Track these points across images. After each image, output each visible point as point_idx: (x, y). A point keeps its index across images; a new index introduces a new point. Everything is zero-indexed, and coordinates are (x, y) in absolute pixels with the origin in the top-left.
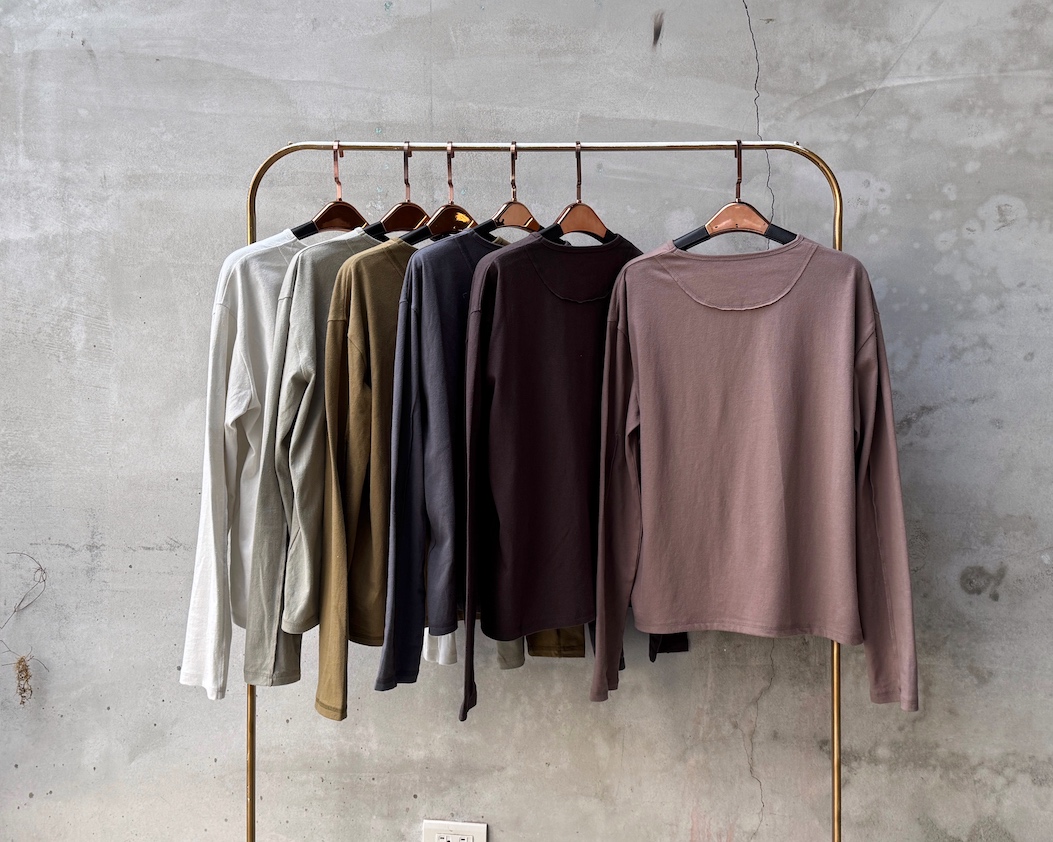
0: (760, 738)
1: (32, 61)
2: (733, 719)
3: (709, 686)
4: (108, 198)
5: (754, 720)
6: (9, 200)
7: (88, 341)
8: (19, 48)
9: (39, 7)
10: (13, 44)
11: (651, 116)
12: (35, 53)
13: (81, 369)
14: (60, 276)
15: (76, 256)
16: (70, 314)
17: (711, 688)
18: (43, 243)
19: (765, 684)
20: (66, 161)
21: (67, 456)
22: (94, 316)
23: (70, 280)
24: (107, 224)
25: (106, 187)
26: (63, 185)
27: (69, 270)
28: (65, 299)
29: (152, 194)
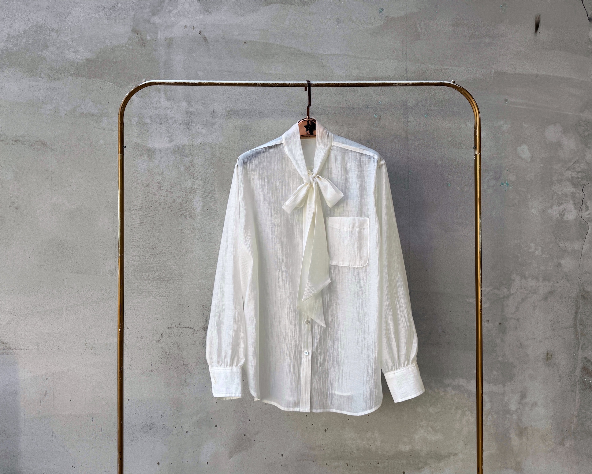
1: (169, 44)
4: (215, 123)
6: (155, 125)
7: (203, 206)
8: (161, 36)
9: (173, 12)
10: (157, 33)
11: (535, 72)
12: (171, 39)
13: (199, 223)
14: (187, 169)
15: (196, 157)
16: (193, 191)
17: (578, 401)
18: (176, 150)
20: (191, 101)
21: (191, 275)
22: (207, 192)
23: (193, 171)
24: (215, 138)
25: (214, 117)
26: (189, 116)
27: (192, 165)
28: (190, 182)
29: (242, 121)
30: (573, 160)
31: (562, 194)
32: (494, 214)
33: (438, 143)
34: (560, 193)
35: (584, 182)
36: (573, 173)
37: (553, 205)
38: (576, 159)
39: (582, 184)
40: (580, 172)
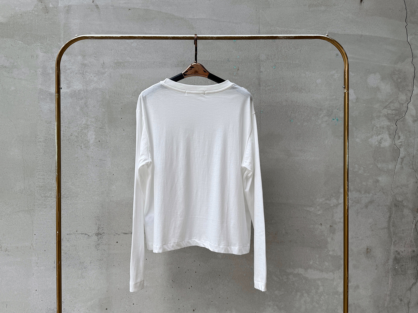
0: (411, 305)
1: (67, 10)
2: (400, 298)
3: (390, 283)
4: (105, 73)
5: (409, 297)
7: (96, 139)
8: (61, 4)
10: (58, 2)
11: (360, 33)
12: (69, 7)
13: (92, 152)
14: (82, 109)
15: (90, 100)
16: (87, 127)
17: (390, 284)
18: (73, 94)
19: (414, 281)
20: (84, 56)
22: (99, 127)
23: (87, 111)
24: (105, 85)
25: (104, 68)
26: (83, 67)
27: (86, 106)
28: (84, 120)
29: (127, 71)
30: (389, 101)
31: (380, 127)
32: (326, 142)
33: (283, 89)
34: (378, 126)
35: (397, 117)
36: (388, 111)
37: (373, 135)
38: (391, 101)
39: (395, 119)
40: (394, 110)
